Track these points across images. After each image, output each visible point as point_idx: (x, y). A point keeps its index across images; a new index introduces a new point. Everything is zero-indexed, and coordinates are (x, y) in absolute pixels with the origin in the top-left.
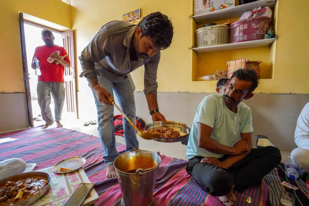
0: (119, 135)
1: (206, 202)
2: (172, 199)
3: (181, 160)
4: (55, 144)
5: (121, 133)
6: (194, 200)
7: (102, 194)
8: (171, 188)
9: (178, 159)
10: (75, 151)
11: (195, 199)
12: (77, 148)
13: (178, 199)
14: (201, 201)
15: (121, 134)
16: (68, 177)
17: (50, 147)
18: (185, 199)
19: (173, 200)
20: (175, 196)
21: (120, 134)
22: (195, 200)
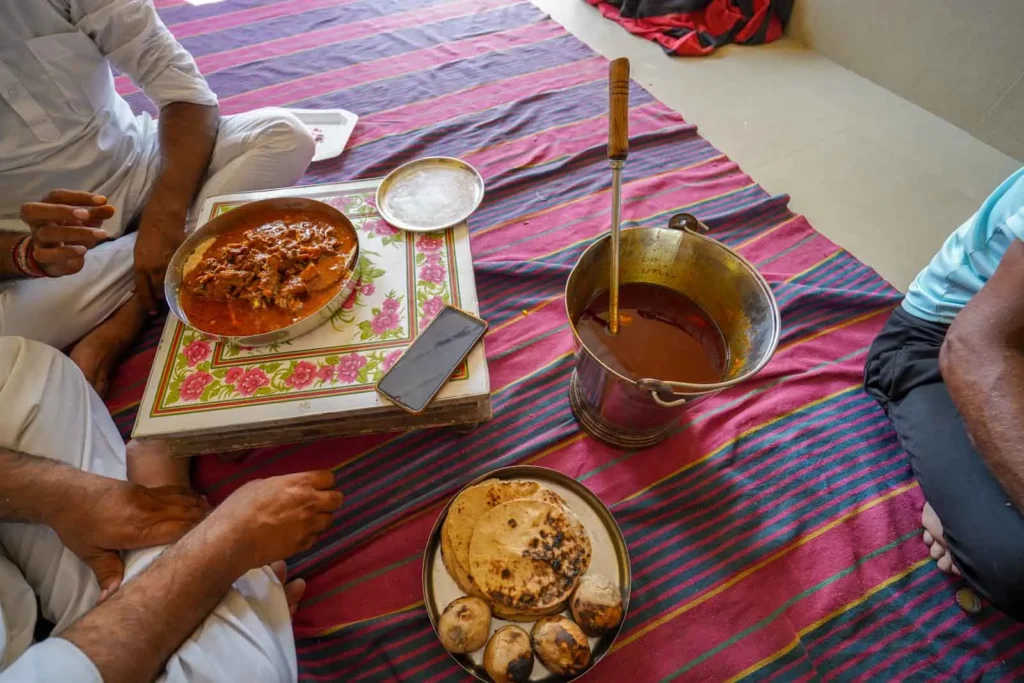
0: (655, 40)
1: (863, 509)
2: (743, 434)
3: (871, 271)
4: (420, 33)
5: (666, 33)
6: (823, 477)
7: (525, 311)
8: (762, 391)
9: (858, 264)
10: (474, 84)
11: (829, 473)
12: (486, 73)
13: (766, 445)
14: (850, 492)
15: (664, 39)
16: (417, 251)
17: (403, 43)
18: (791, 458)
19: (746, 440)
20: (759, 427)
21: (657, 35)
22: (828, 479)
